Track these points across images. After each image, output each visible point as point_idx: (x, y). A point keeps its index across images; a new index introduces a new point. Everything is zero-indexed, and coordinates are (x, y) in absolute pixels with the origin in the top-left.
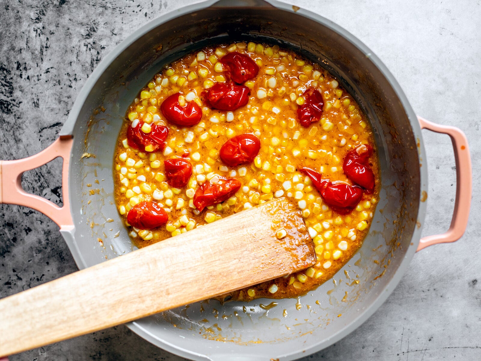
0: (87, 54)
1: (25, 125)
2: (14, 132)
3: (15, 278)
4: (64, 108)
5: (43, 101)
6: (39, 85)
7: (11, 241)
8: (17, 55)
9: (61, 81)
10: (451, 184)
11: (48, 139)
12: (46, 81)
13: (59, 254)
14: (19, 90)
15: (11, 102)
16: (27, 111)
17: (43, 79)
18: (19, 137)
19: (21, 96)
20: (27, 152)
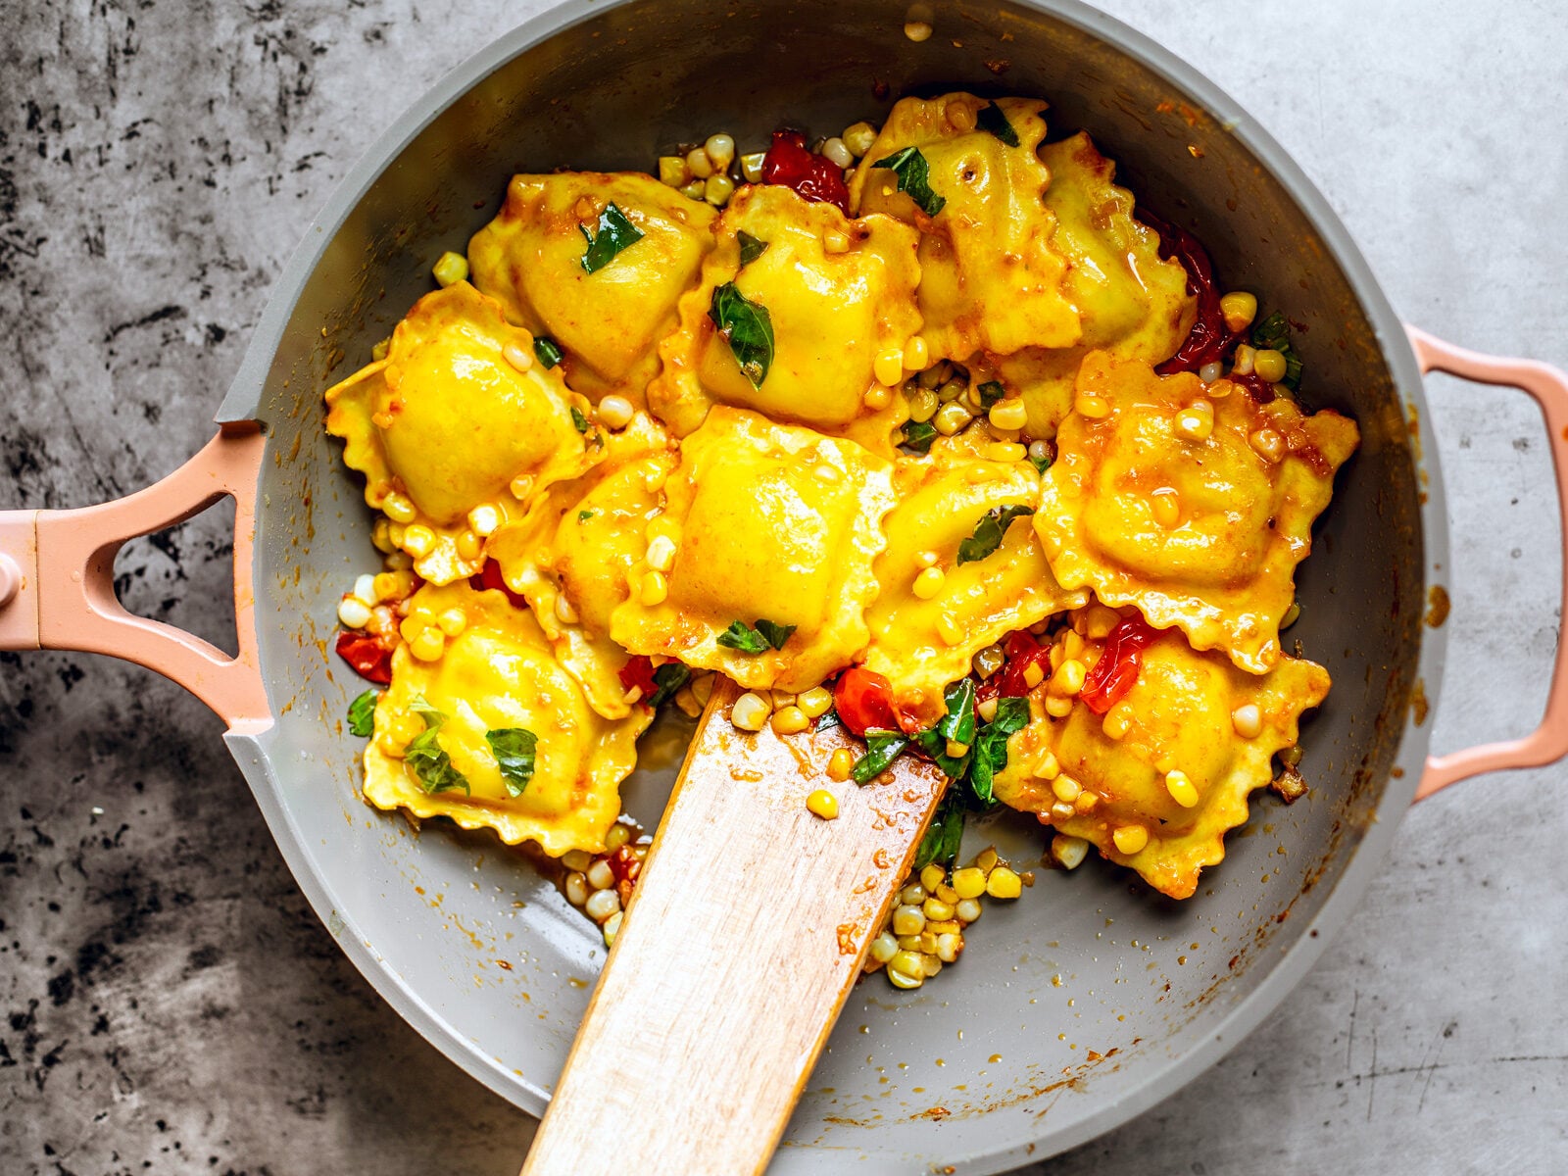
0: (263, 71)
1: (59, 317)
2: (19, 339)
3: (29, 838)
4: (189, 257)
5: (119, 234)
6: (102, 181)
7: (14, 711)
8: (29, 79)
9: (178, 164)
10: (1511, 498)
11: (135, 362)
12: (129, 167)
13: (179, 754)
14: (36, 197)
15: (8, 238)
16: (66, 269)
17: (118, 160)
18: (39, 357)
19: (45, 219)
20: (67, 410)
